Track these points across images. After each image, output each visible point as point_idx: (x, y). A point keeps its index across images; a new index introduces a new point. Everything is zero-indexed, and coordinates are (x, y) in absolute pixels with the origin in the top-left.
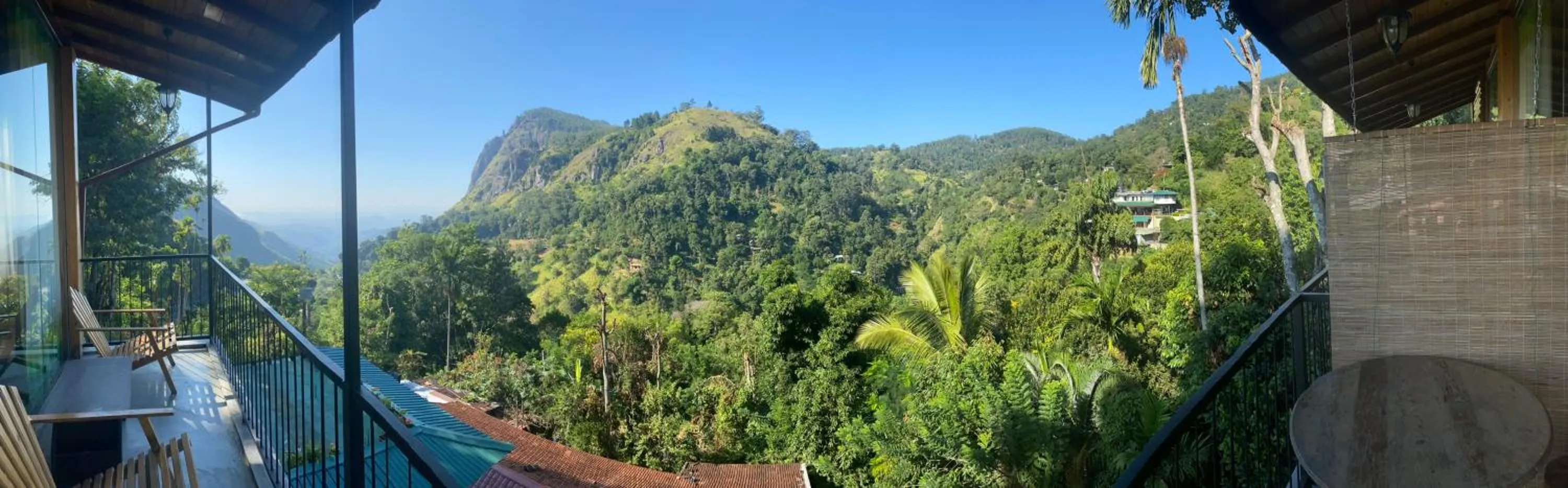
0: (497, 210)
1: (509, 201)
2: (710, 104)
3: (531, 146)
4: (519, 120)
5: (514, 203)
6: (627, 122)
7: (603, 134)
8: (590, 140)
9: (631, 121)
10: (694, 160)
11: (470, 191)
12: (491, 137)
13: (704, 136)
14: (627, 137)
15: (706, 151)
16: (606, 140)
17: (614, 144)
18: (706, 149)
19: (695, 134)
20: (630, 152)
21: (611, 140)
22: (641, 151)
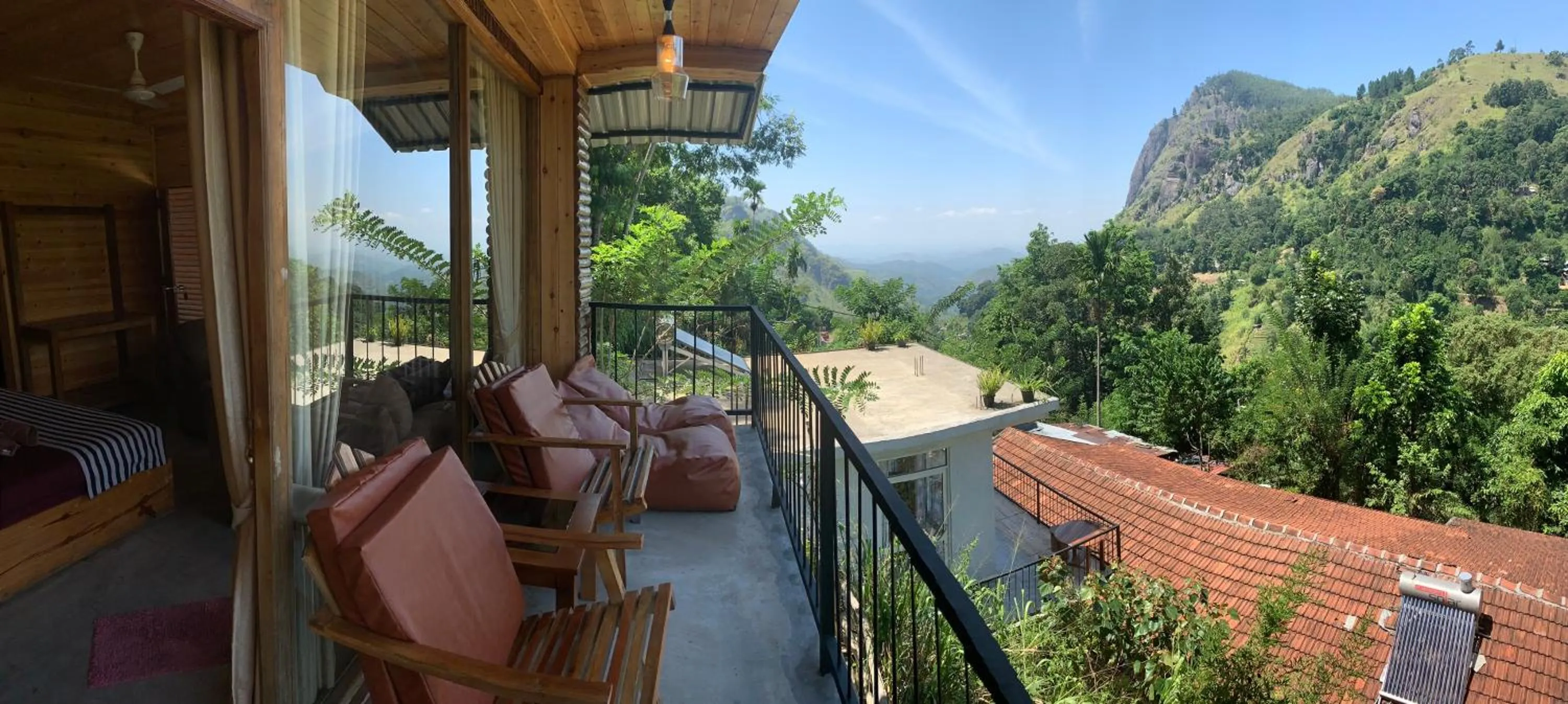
0: (1167, 231)
1: (1185, 216)
2: (1500, 46)
3: (1217, 134)
4: (1199, 92)
5: (1193, 218)
6: (1362, 88)
7: (1322, 111)
8: (1302, 120)
9: (1367, 87)
10: (1470, 142)
11: (1129, 203)
12: (1157, 120)
13: (1487, 100)
14: (1362, 112)
15: (1491, 124)
16: (1326, 119)
17: (1341, 124)
18: (1491, 120)
19: (1473, 98)
20: (1367, 134)
21: (1336, 117)
22: (1384, 131)
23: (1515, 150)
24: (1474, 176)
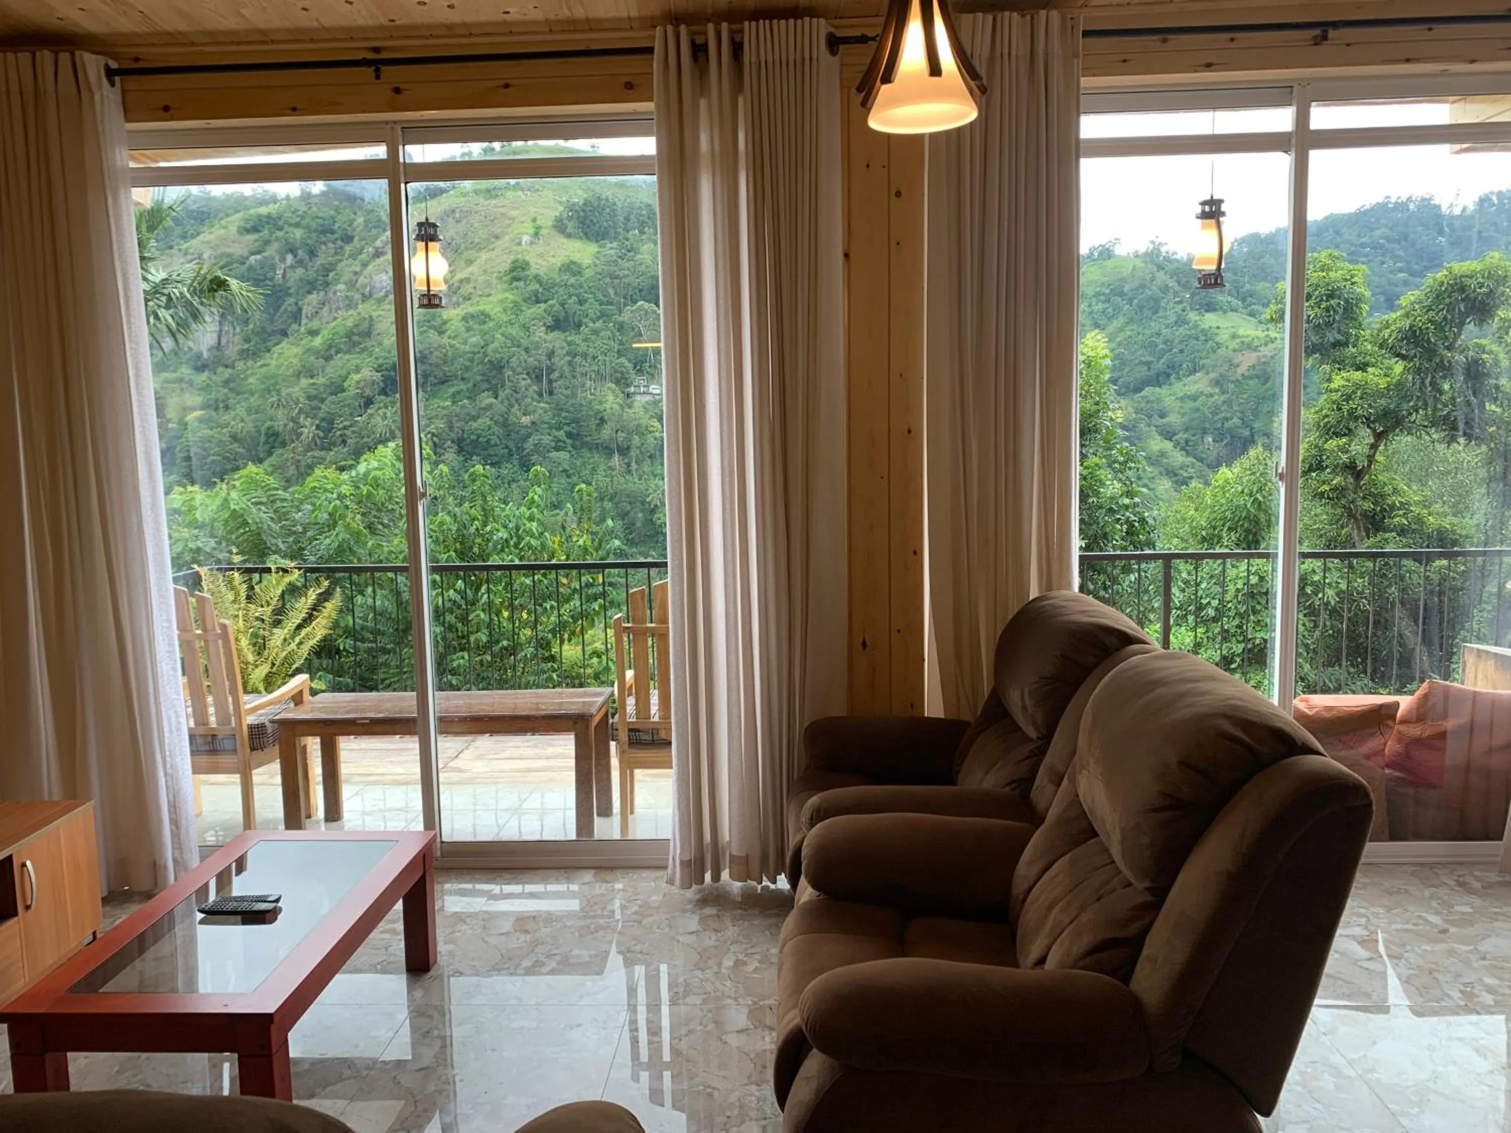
10: (537, 298)
13: (560, 227)
14: (313, 224)
15: (573, 268)
16: (233, 229)
17: (268, 242)
18: (574, 263)
19: (534, 220)
20: (328, 269)
21: (255, 229)
22: (365, 265)
23: (621, 319)
24: (555, 360)
